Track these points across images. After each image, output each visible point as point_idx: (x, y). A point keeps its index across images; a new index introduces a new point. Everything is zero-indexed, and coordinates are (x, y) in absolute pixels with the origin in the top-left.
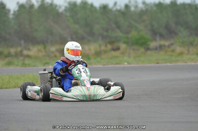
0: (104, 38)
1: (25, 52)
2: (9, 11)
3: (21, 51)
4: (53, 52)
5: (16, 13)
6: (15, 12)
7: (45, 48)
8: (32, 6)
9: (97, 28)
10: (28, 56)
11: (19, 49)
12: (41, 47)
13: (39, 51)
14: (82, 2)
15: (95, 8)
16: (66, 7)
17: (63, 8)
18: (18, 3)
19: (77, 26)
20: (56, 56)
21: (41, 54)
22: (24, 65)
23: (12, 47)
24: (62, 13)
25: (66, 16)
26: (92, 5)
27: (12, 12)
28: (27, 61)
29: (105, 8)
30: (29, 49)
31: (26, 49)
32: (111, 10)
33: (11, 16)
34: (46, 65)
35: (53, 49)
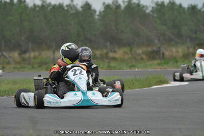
0: (192, 40)
1: (111, 55)
2: (95, 11)
3: (107, 53)
4: (139, 55)
5: (102, 13)
6: (100, 13)
7: (131, 50)
8: (118, 7)
9: (185, 30)
10: (114, 59)
11: (105, 51)
12: (126, 49)
13: (125, 53)
14: (170, 2)
15: (184, 8)
16: (153, 8)
17: (150, 9)
18: (104, 3)
19: (164, 27)
20: (142, 59)
21: (126, 57)
22: (109, 68)
23: (97, 49)
24: (149, 14)
25: (153, 17)
26: (180, 6)
27: (98, 13)
28: (113, 64)
29: (193, 8)
30: (115, 52)
31: (111, 51)
32: (200, 11)
33: (97, 17)
34: (132, 68)
35: (140, 51)
